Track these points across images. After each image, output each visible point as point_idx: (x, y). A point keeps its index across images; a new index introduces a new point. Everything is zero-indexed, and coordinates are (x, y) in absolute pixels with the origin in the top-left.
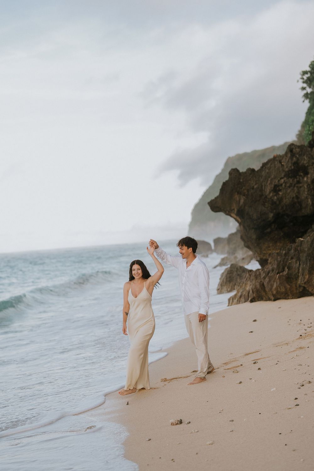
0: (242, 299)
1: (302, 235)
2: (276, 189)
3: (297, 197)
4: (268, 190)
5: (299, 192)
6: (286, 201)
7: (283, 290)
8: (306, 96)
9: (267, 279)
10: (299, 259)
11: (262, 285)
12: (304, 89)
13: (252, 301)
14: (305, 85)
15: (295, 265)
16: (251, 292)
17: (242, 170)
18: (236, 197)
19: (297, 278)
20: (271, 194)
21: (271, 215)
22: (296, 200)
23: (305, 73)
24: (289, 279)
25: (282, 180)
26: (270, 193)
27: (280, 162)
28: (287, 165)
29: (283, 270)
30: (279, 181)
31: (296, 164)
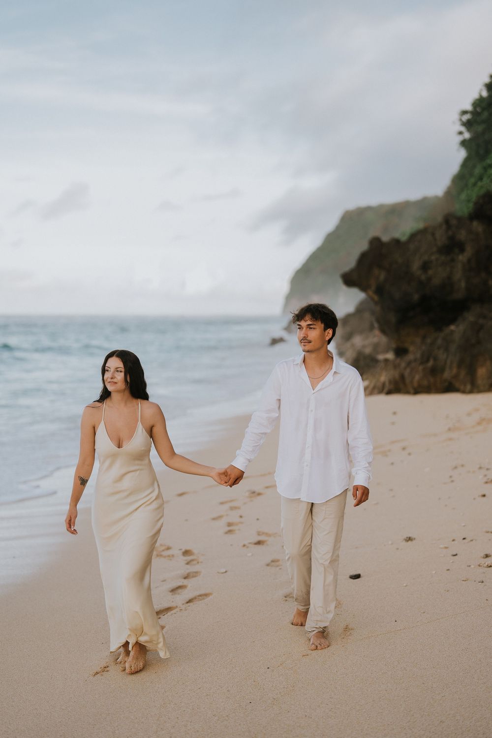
0: (376, 391)
1: (453, 321)
2: (425, 267)
3: (449, 278)
4: (416, 266)
5: (451, 272)
6: (436, 281)
7: (425, 383)
8: (464, 143)
9: (408, 370)
10: (447, 350)
11: (402, 377)
12: (461, 133)
13: (389, 393)
14: (463, 129)
15: (442, 355)
16: (387, 384)
17: (385, 238)
18: (376, 271)
19: (443, 370)
20: (419, 272)
21: (416, 297)
22: (447, 281)
23: (464, 112)
24: (434, 371)
25: (434, 257)
26: (418, 270)
27: (433, 234)
28: (441, 238)
29: (428, 360)
30: (429, 257)
31: (452, 238)
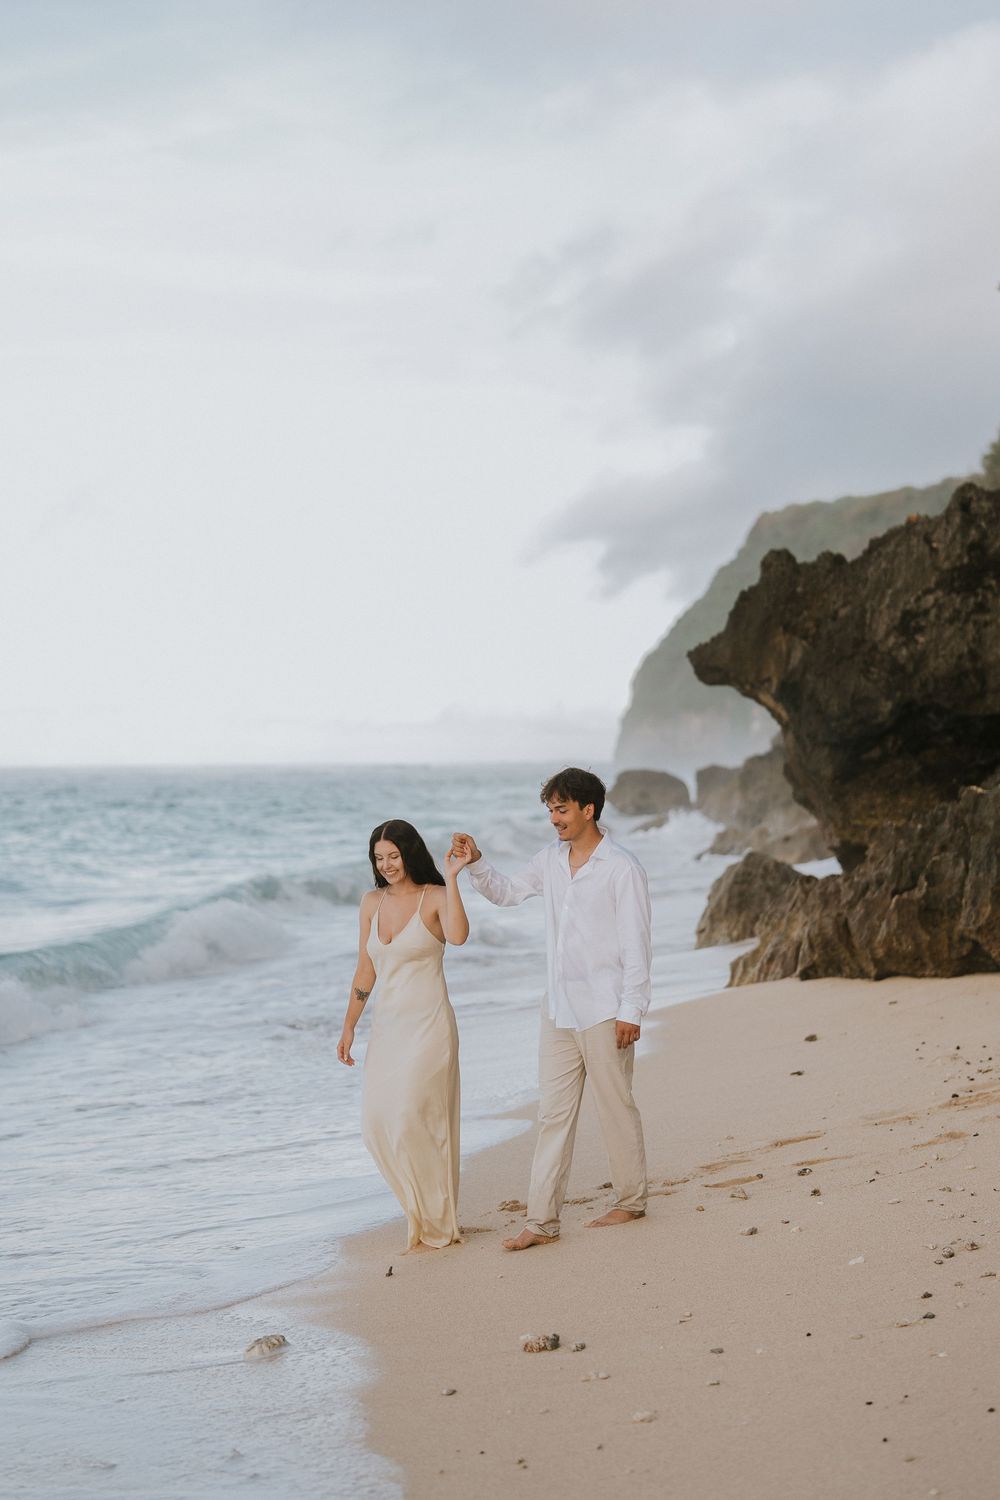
0: (776, 966)
1: (981, 775)
2: (908, 625)
3: (974, 656)
4: (882, 625)
5: (979, 640)
6: (938, 665)
7: (908, 947)
9: (859, 910)
10: (965, 853)
11: (843, 929)
13: (805, 976)
15: (952, 870)
16: (805, 946)
17: (805, 555)
18: (780, 640)
19: (955, 911)
20: (891, 641)
21: (886, 707)
22: (968, 665)
24: (930, 913)
25: (930, 599)
26: (887, 635)
27: (928, 540)
28: (950, 551)
29: (913, 884)
30: (918, 599)
31: (977, 548)
